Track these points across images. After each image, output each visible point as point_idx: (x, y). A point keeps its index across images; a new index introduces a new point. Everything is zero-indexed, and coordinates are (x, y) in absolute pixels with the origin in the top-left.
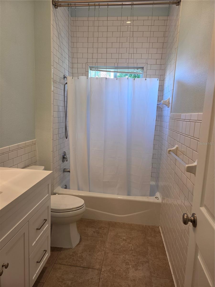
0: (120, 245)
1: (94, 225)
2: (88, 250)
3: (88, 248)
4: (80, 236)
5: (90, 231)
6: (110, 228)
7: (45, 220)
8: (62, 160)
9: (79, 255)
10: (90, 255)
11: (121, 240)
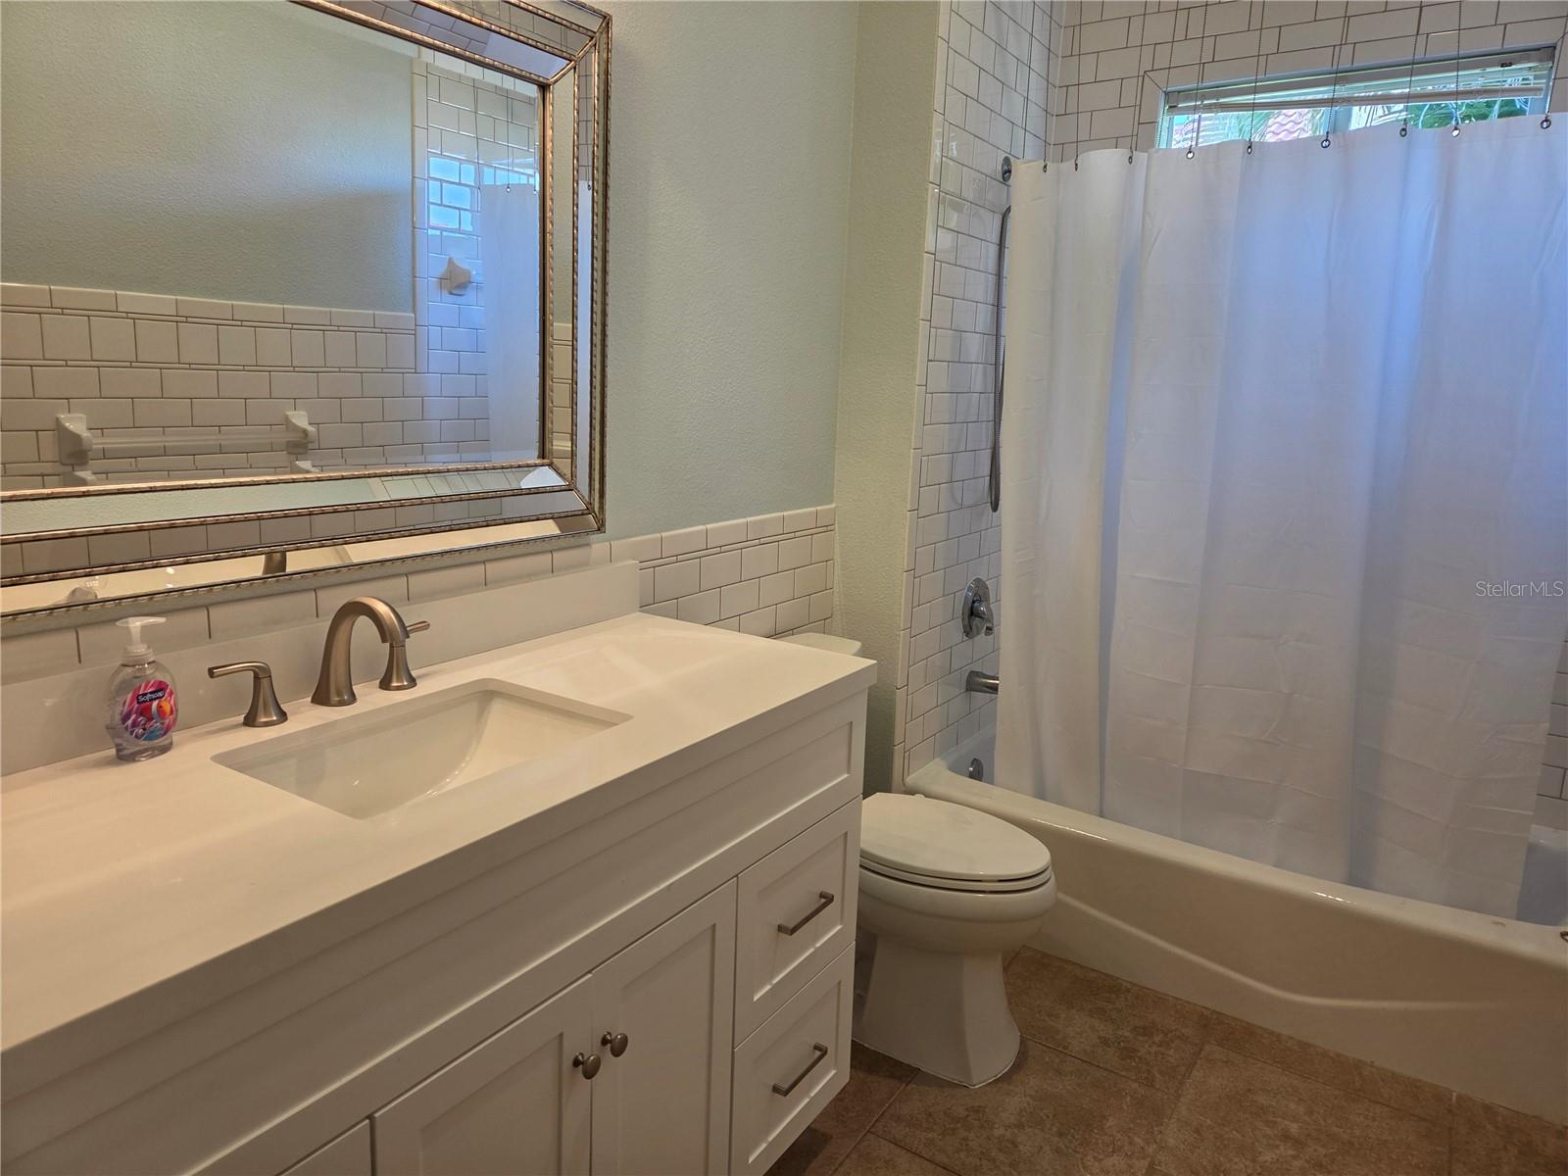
0: (1254, 1161)
1: (1110, 1007)
2: (1052, 1125)
3: (1054, 1116)
4: (1023, 1042)
5: (1080, 1029)
6: (1207, 1047)
7: (825, 898)
8: (964, 626)
9: (997, 1133)
10: (1058, 1151)
11: (1269, 1132)
